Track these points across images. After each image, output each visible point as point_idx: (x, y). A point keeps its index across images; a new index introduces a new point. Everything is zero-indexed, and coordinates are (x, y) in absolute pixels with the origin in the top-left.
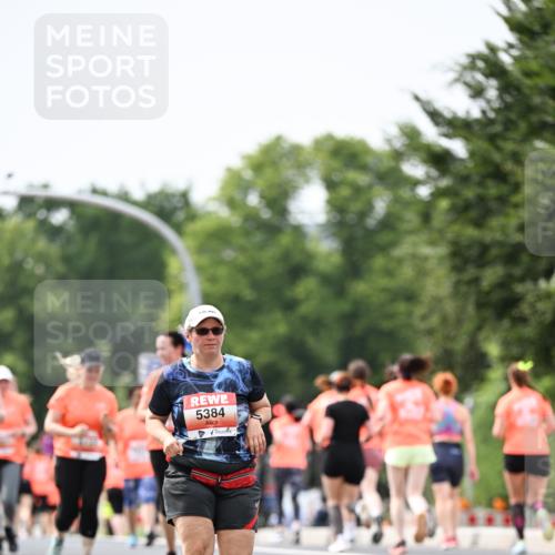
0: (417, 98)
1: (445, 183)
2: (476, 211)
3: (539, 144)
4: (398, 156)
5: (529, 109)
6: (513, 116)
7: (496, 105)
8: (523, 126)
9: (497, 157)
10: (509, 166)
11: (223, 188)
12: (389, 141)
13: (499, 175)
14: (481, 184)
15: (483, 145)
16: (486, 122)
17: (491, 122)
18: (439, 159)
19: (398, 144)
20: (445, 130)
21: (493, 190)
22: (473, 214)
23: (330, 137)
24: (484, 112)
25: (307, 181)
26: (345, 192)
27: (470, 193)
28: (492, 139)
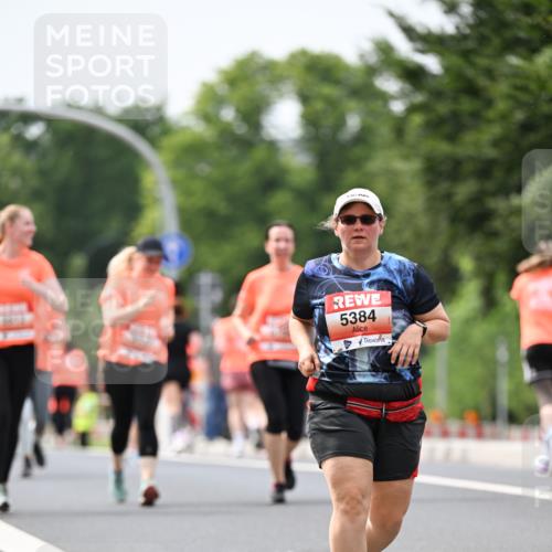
0: (391, 15)
1: (419, 98)
2: (450, 126)
3: (514, 60)
4: (371, 71)
5: (502, 25)
6: (486, 31)
7: (471, 21)
8: (496, 41)
9: (470, 72)
10: (482, 82)
11: (199, 102)
12: (362, 56)
13: (472, 90)
14: (455, 99)
15: (456, 61)
16: (460, 38)
17: (464, 37)
18: (413, 75)
19: (373, 59)
20: (419, 46)
21: (467, 105)
22: (447, 129)
23: (304, 53)
24: (457, 28)
25: (281, 96)
26: (319, 105)
27: (443, 108)
28: (466, 55)
